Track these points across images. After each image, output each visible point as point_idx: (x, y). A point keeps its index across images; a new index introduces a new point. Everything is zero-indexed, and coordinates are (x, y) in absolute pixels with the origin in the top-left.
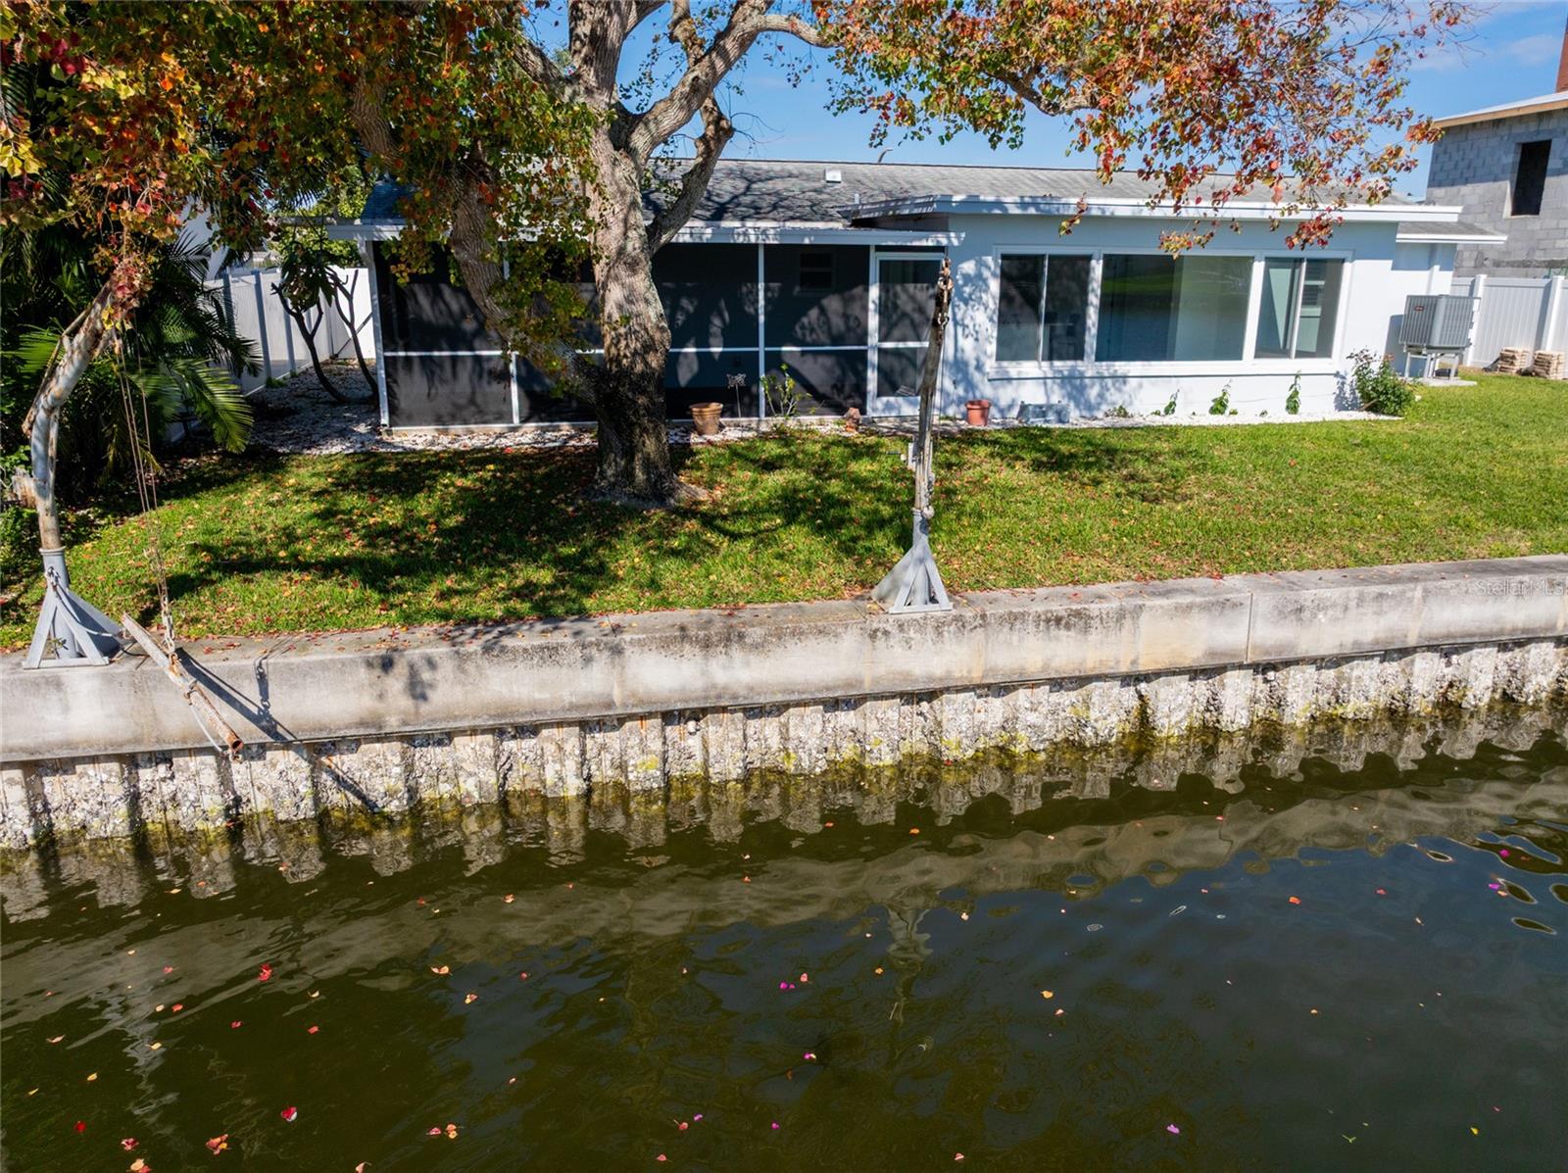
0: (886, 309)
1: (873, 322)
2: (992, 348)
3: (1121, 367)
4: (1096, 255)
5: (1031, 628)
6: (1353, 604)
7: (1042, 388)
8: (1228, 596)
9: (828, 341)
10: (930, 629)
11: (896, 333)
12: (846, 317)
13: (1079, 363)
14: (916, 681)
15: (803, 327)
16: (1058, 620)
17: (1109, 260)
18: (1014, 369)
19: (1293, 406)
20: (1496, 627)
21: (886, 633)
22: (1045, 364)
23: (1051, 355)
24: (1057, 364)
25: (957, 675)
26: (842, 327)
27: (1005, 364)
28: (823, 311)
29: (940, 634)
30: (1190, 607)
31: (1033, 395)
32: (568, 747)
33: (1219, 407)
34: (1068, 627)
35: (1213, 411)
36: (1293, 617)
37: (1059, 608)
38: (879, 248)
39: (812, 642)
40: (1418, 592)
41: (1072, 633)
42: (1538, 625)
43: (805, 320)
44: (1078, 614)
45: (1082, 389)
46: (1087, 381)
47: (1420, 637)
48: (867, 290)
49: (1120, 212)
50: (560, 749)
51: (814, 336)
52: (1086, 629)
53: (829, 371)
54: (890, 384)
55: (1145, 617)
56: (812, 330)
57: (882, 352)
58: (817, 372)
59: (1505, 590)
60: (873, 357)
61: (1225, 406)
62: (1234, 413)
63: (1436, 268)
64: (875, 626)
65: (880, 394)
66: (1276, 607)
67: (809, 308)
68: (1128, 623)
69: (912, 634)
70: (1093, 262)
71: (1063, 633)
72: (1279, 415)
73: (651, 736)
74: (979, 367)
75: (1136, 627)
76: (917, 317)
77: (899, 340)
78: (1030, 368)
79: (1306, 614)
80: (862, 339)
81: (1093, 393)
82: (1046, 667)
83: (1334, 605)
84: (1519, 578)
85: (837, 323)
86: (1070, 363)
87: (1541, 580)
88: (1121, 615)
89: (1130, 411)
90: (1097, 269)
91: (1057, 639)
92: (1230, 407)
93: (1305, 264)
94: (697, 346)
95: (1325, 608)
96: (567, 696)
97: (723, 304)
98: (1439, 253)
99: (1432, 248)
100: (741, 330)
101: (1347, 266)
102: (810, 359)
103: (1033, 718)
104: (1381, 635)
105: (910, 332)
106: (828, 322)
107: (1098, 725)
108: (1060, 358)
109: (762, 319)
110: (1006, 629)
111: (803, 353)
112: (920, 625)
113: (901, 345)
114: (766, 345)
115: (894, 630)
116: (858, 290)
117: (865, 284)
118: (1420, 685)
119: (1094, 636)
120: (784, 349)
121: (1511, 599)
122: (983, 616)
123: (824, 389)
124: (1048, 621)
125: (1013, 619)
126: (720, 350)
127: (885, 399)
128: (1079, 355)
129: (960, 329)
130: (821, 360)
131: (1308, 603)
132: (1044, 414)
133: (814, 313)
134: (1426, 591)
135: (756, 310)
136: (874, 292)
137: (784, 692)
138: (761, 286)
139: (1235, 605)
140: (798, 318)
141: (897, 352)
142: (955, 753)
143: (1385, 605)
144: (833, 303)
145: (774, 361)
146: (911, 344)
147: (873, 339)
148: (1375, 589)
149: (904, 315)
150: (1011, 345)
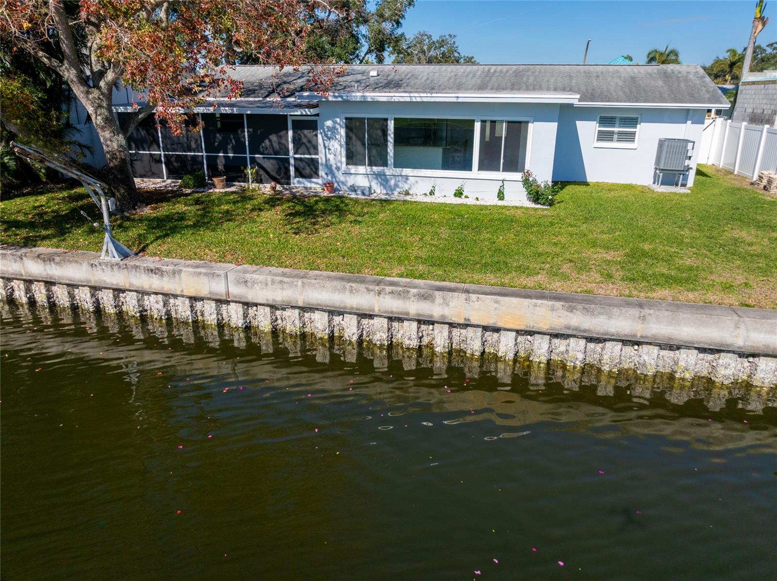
0: (294, 141)
1: (291, 146)
2: (344, 159)
3: (407, 171)
4: (390, 118)
5: (143, 271)
6: (270, 283)
7: (367, 179)
8: (215, 271)
9: (271, 151)
10: (109, 267)
11: (300, 151)
12: (280, 143)
13: (385, 168)
14: (108, 284)
15: (263, 147)
16: (152, 270)
17: (396, 120)
18: (353, 169)
19: (501, 196)
20: (342, 305)
21: (95, 265)
22: (368, 168)
23: (370, 165)
24: (374, 168)
25: (121, 284)
26: (278, 148)
27: (350, 167)
28: (270, 141)
29: (113, 269)
30: (200, 273)
31: (362, 182)
32: (21, 287)
33: (459, 194)
34: (155, 273)
35: (455, 195)
36: (244, 285)
37: (152, 266)
38: (291, 115)
39: (74, 264)
40: (300, 283)
41: (157, 276)
42: (364, 308)
43: (263, 144)
44: (158, 269)
45: (387, 181)
46: (388, 177)
47: (304, 303)
48: (287, 133)
50: (19, 287)
51: (268, 151)
52: (162, 275)
53: (272, 164)
54: (300, 173)
55: (183, 274)
56: (267, 148)
57: (295, 159)
58: (268, 165)
59: (344, 288)
60: (292, 161)
61: (461, 194)
62: (466, 197)
63: (689, 122)
64: (92, 262)
65: (295, 177)
66: (235, 279)
67: (265, 139)
68: (177, 275)
69: (104, 267)
70: (389, 122)
71: (154, 275)
72: (491, 200)
73: (41, 288)
74: (338, 169)
75: (180, 279)
76: (308, 145)
77: (301, 154)
78: (361, 169)
79: (249, 284)
80: (287, 152)
81: (392, 182)
82: (150, 287)
83: (261, 282)
84: (350, 284)
85: (276, 146)
86: (381, 168)
87: (362, 287)
88: (174, 273)
89: (411, 192)
90: (391, 125)
91: (153, 278)
92: (464, 194)
93: (504, 124)
94: (223, 153)
95: (257, 283)
97: (232, 136)
98: (691, 113)
99: (688, 110)
100: (239, 148)
101: (531, 126)
102: (266, 160)
103: (157, 306)
104: (285, 299)
105: (306, 151)
106: (272, 145)
107: (183, 314)
108: (376, 165)
109: (247, 143)
110: (134, 271)
111: (264, 158)
112: (106, 264)
113: (302, 156)
114: (250, 154)
115: (98, 265)
116: (283, 133)
117: (287, 130)
119: (165, 279)
120: (256, 156)
121: (348, 293)
122: (126, 265)
123: (273, 174)
124: (148, 270)
125: (136, 267)
126: (232, 155)
127: (297, 179)
128: (385, 164)
129: (327, 150)
130: (271, 161)
131: (249, 280)
132: (355, 191)
133: (267, 142)
134: (303, 283)
135: (245, 139)
136: (290, 133)
137: (69, 280)
138: (246, 130)
139: (218, 276)
140: (261, 144)
141: (301, 159)
142: (133, 313)
143: (285, 286)
144: (274, 138)
145: (253, 160)
146: (307, 156)
147: (291, 153)
148: (279, 278)
149: (304, 143)
150: (352, 158)
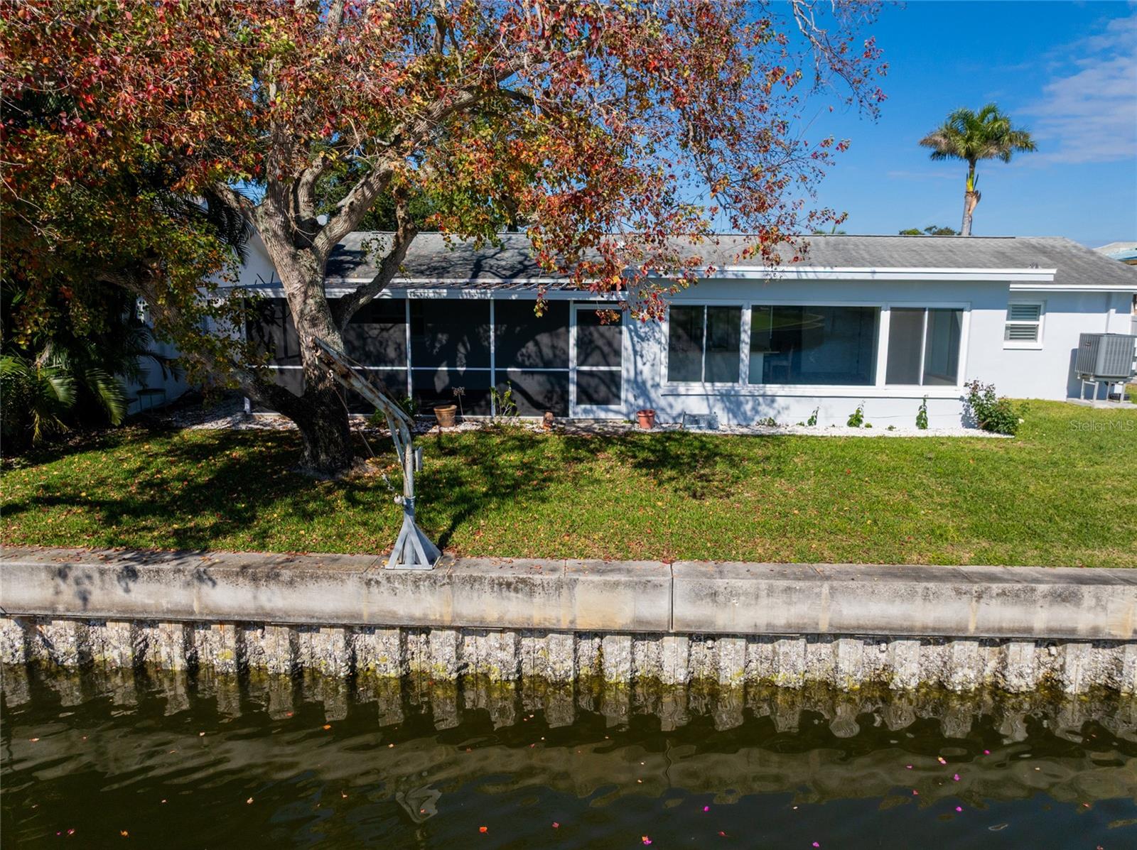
0: (580, 343)
1: (573, 352)
2: (664, 371)
3: (772, 389)
4: (745, 305)
5: (487, 588)
6: (764, 593)
7: (705, 403)
8: (649, 578)
9: (541, 365)
10: (409, 582)
11: (590, 360)
12: (553, 347)
13: (736, 384)
14: (401, 618)
15: (522, 355)
16: (509, 585)
17: (755, 309)
18: (682, 387)
19: (922, 422)
20: (906, 624)
21: (378, 582)
22: (708, 385)
23: (711, 379)
24: (718, 385)
25: (432, 617)
26: (551, 355)
27: (675, 383)
28: (537, 344)
29: (418, 587)
30: (617, 584)
31: (697, 407)
32: (175, 637)
33: (855, 421)
34: (516, 590)
35: (850, 424)
36: (708, 600)
37: (509, 576)
38: (575, 302)
39: (325, 583)
40: (825, 588)
41: (520, 595)
42: (949, 625)
43: (524, 350)
44: (523, 581)
45: (739, 404)
46: (742, 398)
47: (831, 625)
48: (568, 332)
49: (749, 276)
50: (170, 637)
51: (531, 361)
52: (531, 593)
53: (540, 384)
54: (586, 396)
55: (579, 589)
56: (529, 357)
57: (579, 373)
58: (532, 385)
59: (913, 594)
60: (573, 376)
61: (860, 421)
62: (868, 426)
63: (1113, 311)
64: (370, 576)
65: (579, 402)
66: (693, 590)
67: (528, 341)
68: (565, 591)
69: (396, 585)
70: (744, 311)
71: (513, 594)
72: (908, 429)
73: (227, 636)
74: (656, 386)
75: (572, 596)
76: (606, 349)
77: (593, 365)
78: (697, 387)
79: (721, 598)
80: (565, 363)
81: (748, 407)
82: (500, 619)
83: (746, 594)
84: (925, 584)
85: (547, 352)
86: (730, 384)
87: (947, 588)
88: (559, 586)
89: (778, 422)
90: (747, 315)
91: (509, 599)
92: (865, 421)
93: (927, 313)
94: (448, 366)
95: (738, 595)
96: (165, 603)
97: (466, 338)
98: (1114, 299)
99: (1108, 295)
100: (478, 355)
101: (966, 315)
102: (527, 377)
103: (501, 655)
104: (794, 620)
105: (601, 359)
106: (540, 351)
107: (557, 666)
108: (720, 381)
109: (493, 348)
110: (468, 588)
111: (523, 373)
112: (403, 579)
113: (594, 369)
114: (496, 367)
115: (384, 582)
116: (562, 330)
117: (567, 326)
118: (845, 666)
119: (538, 599)
120: (509, 369)
121: (919, 600)
122: (450, 577)
123: (540, 398)
124: (500, 584)
125: (472, 581)
126: (464, 369)
127: (583, 406)
128: (735, 378)
129: (638, 358)
130: (537, 377)
131: (722, 589)
132: (697, 422)
133: (530, 345)
134: (832, 588)
135: (489, 343)
136: (574, 331)
137: (307, 616)
138: (492, 327)
139: (655, 586)
140: (519, 349)
141: (591, 374)
142: (443, 674)
143: (795, 597)
144: (544, 339)
145: (502, 378)
146: (602, 368)
147: (573, 364)
148: (783, 583)
149: (598, 347)
150: (680, 370)
